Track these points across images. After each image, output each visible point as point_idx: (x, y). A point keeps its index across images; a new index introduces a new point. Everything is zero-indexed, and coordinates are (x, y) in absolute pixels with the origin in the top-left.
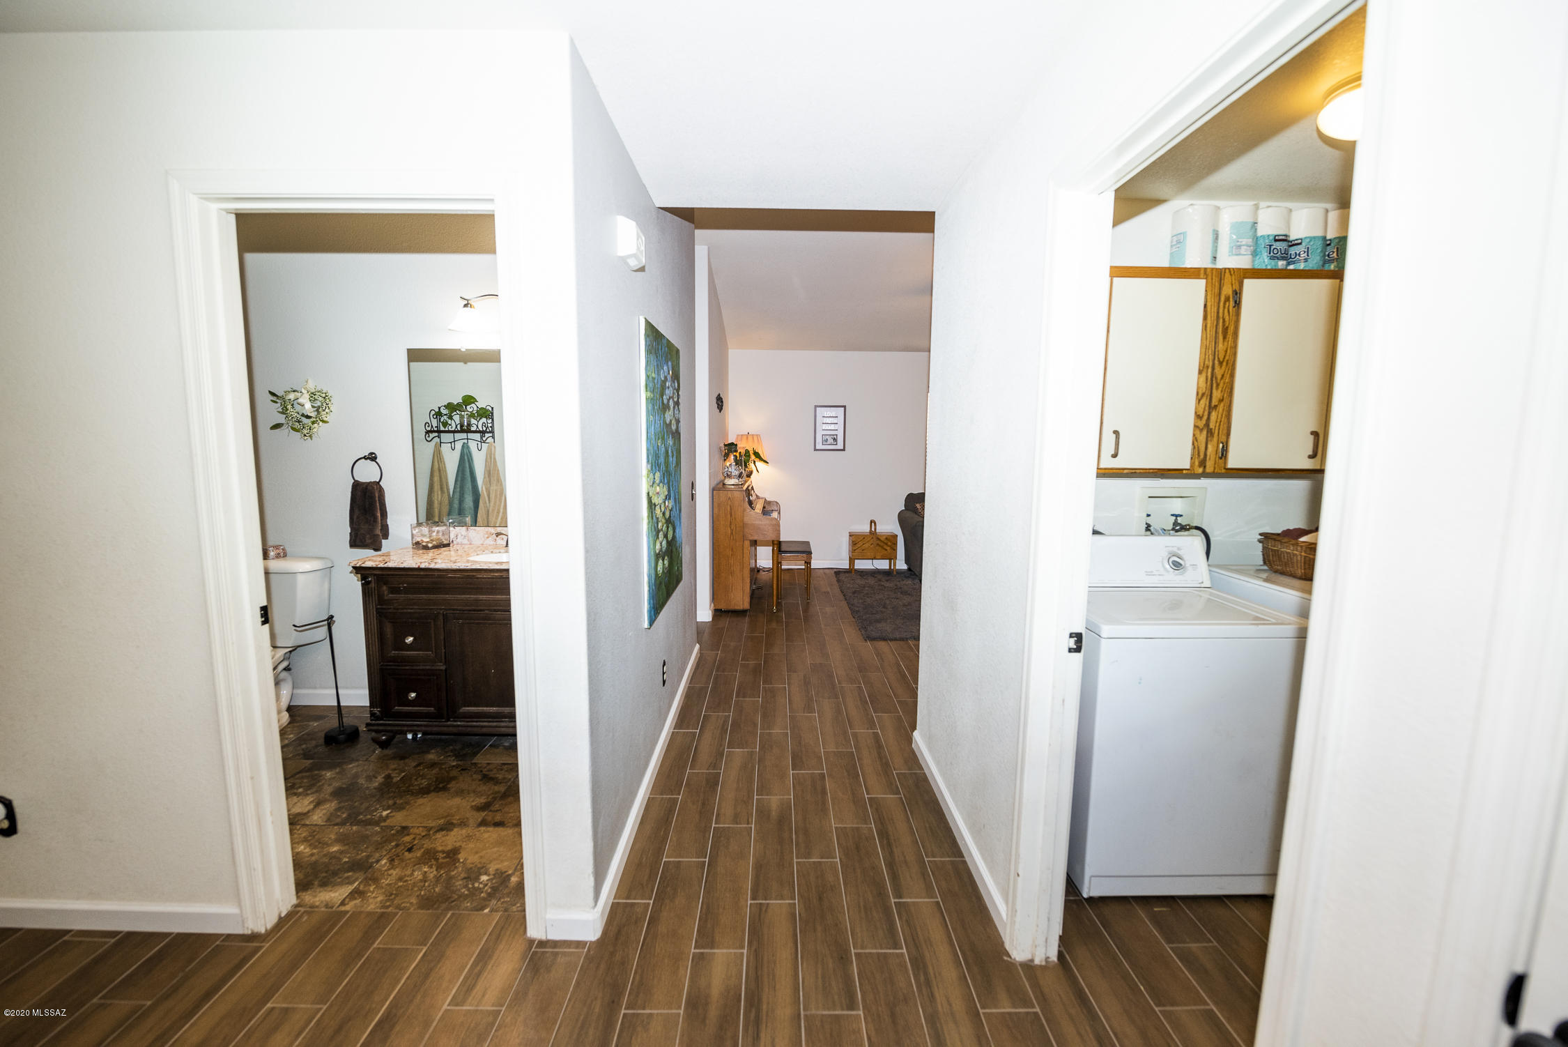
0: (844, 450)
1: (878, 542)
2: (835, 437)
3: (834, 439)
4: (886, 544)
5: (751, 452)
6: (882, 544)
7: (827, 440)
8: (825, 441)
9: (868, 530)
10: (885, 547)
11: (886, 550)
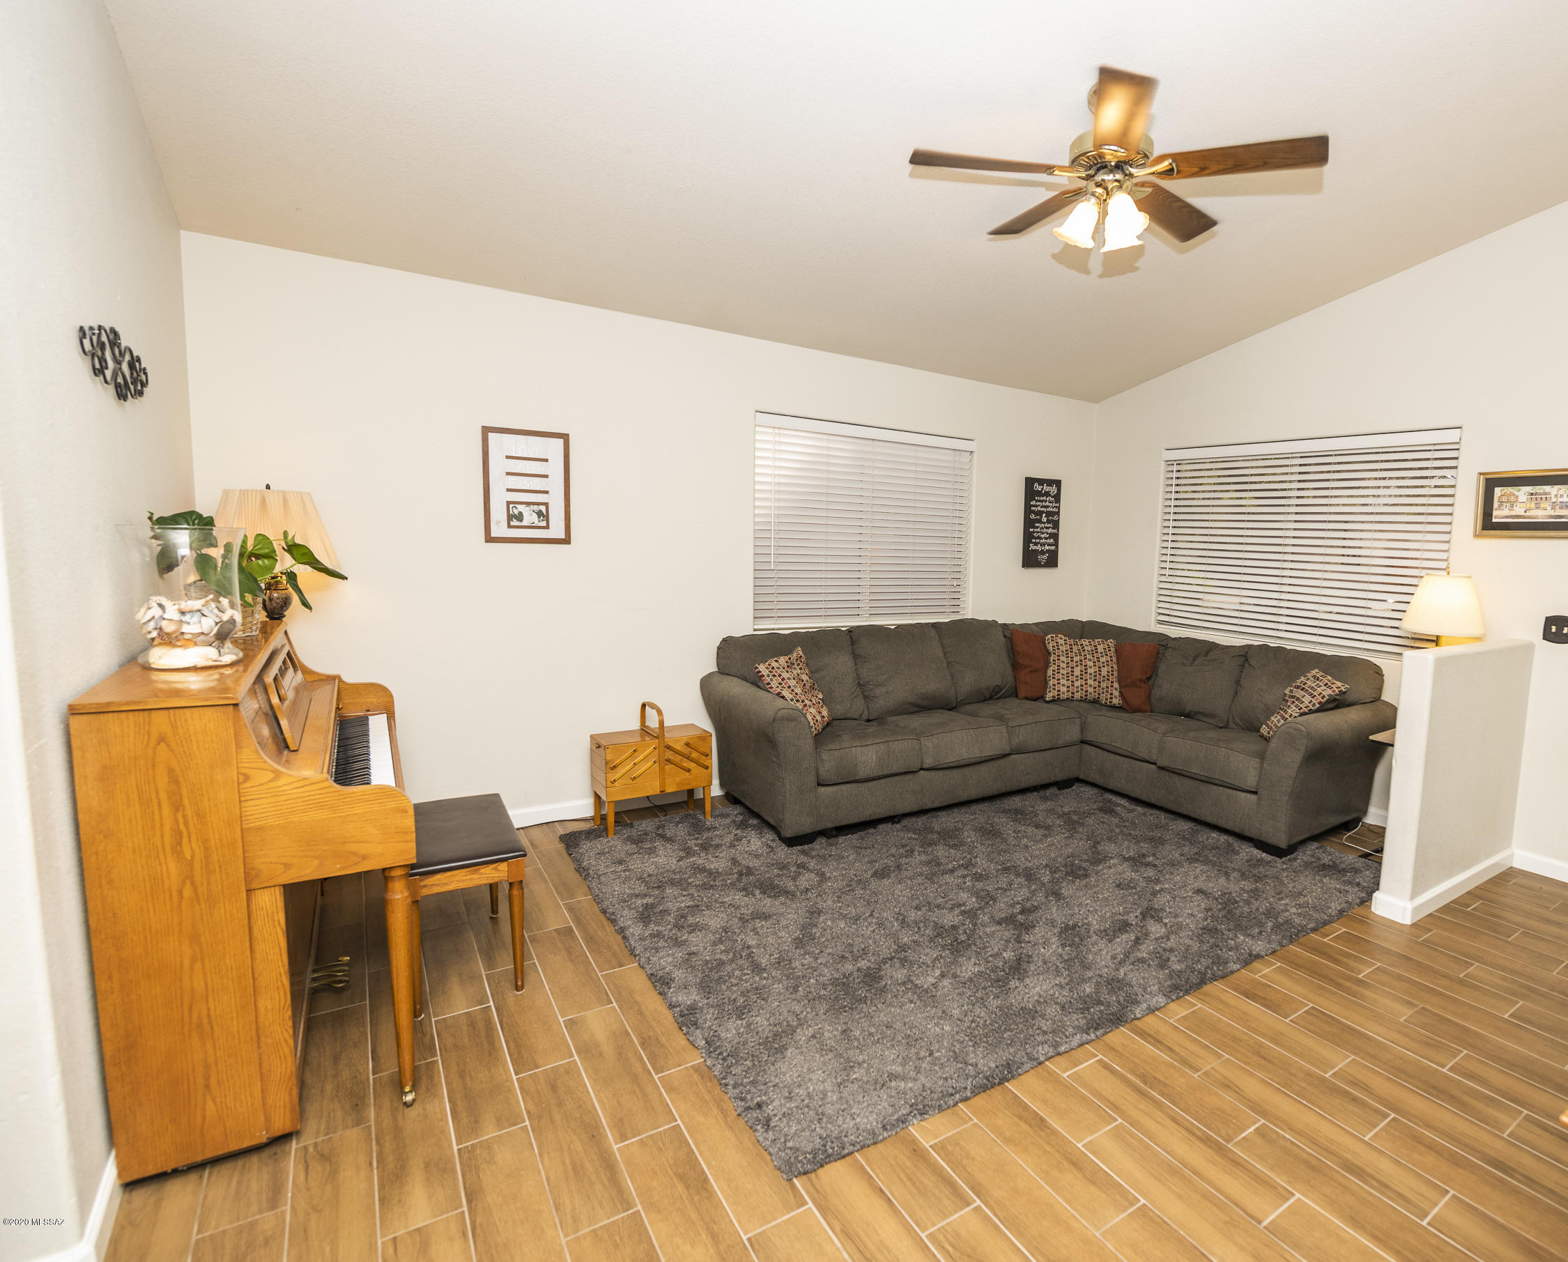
0: (566, 541)
1: (669, 755)
2: (543, 508)
3: (540, 514)
4: (688, 758)
5: (278, 545)
6: (678, 758)
7: (520, 517)
8: (514, 518)
9: (635, 725)
10: (687, 764)
11: (689, 771)
